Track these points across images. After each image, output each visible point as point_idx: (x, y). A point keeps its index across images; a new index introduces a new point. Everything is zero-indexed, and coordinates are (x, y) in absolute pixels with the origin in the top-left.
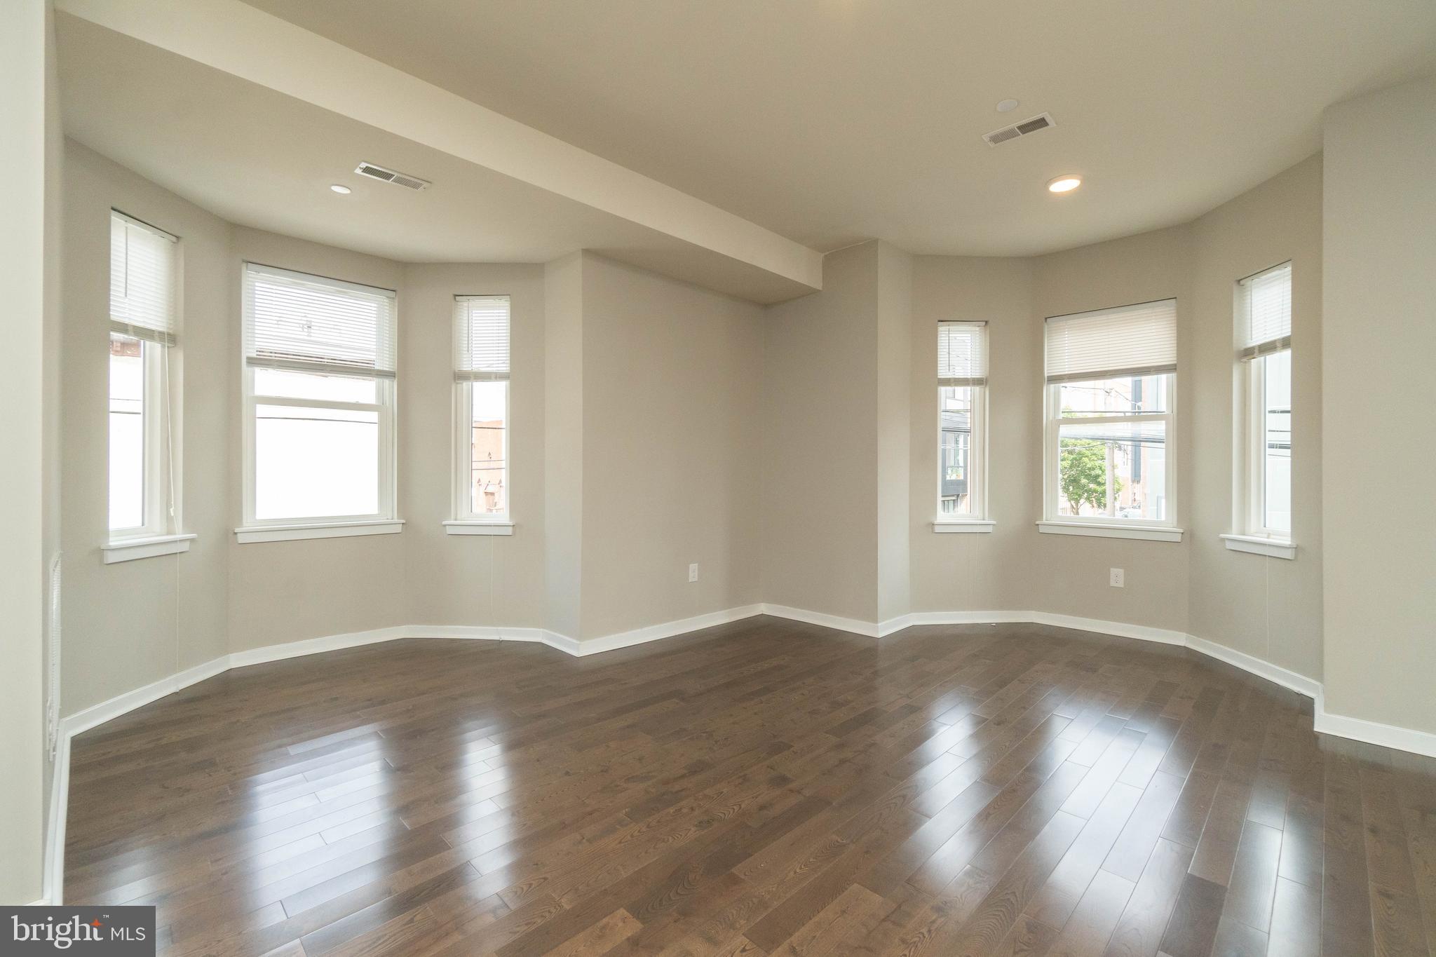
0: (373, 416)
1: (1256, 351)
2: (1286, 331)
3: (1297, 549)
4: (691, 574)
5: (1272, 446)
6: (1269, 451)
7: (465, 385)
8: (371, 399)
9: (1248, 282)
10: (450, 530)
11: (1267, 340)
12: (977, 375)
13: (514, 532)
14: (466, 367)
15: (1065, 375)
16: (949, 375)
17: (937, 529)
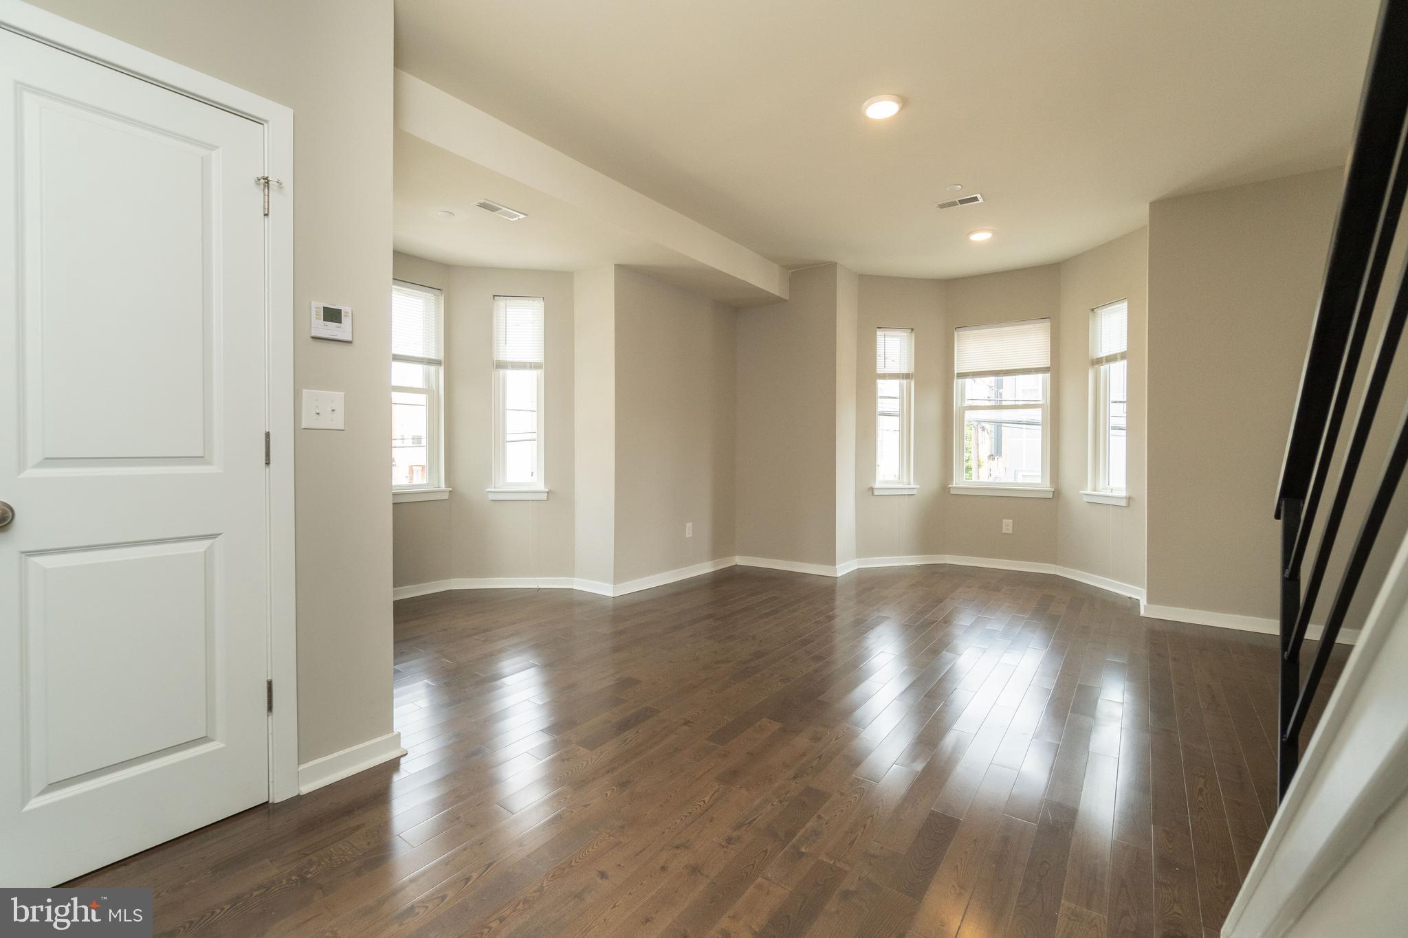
0: (422, 399)
1: (1104, 360)
2: (1124, 348)
3: (1129, 499)
4: (687, 532)
5: (1114, 428)
6: (1112, 432)
7: (501, 372)
8: (419, 384)
9: (1099, 311)
10: (491, 497)
11: (1111, 353)
12: (905, 371)
13: (548, 498)
14: (502, 358)
15: (970, 373)
16: (887, 371)
17: (876, 493)
